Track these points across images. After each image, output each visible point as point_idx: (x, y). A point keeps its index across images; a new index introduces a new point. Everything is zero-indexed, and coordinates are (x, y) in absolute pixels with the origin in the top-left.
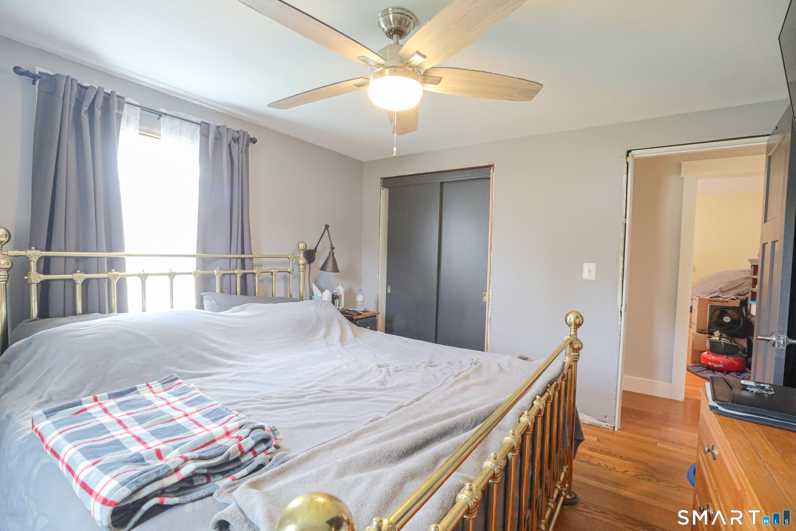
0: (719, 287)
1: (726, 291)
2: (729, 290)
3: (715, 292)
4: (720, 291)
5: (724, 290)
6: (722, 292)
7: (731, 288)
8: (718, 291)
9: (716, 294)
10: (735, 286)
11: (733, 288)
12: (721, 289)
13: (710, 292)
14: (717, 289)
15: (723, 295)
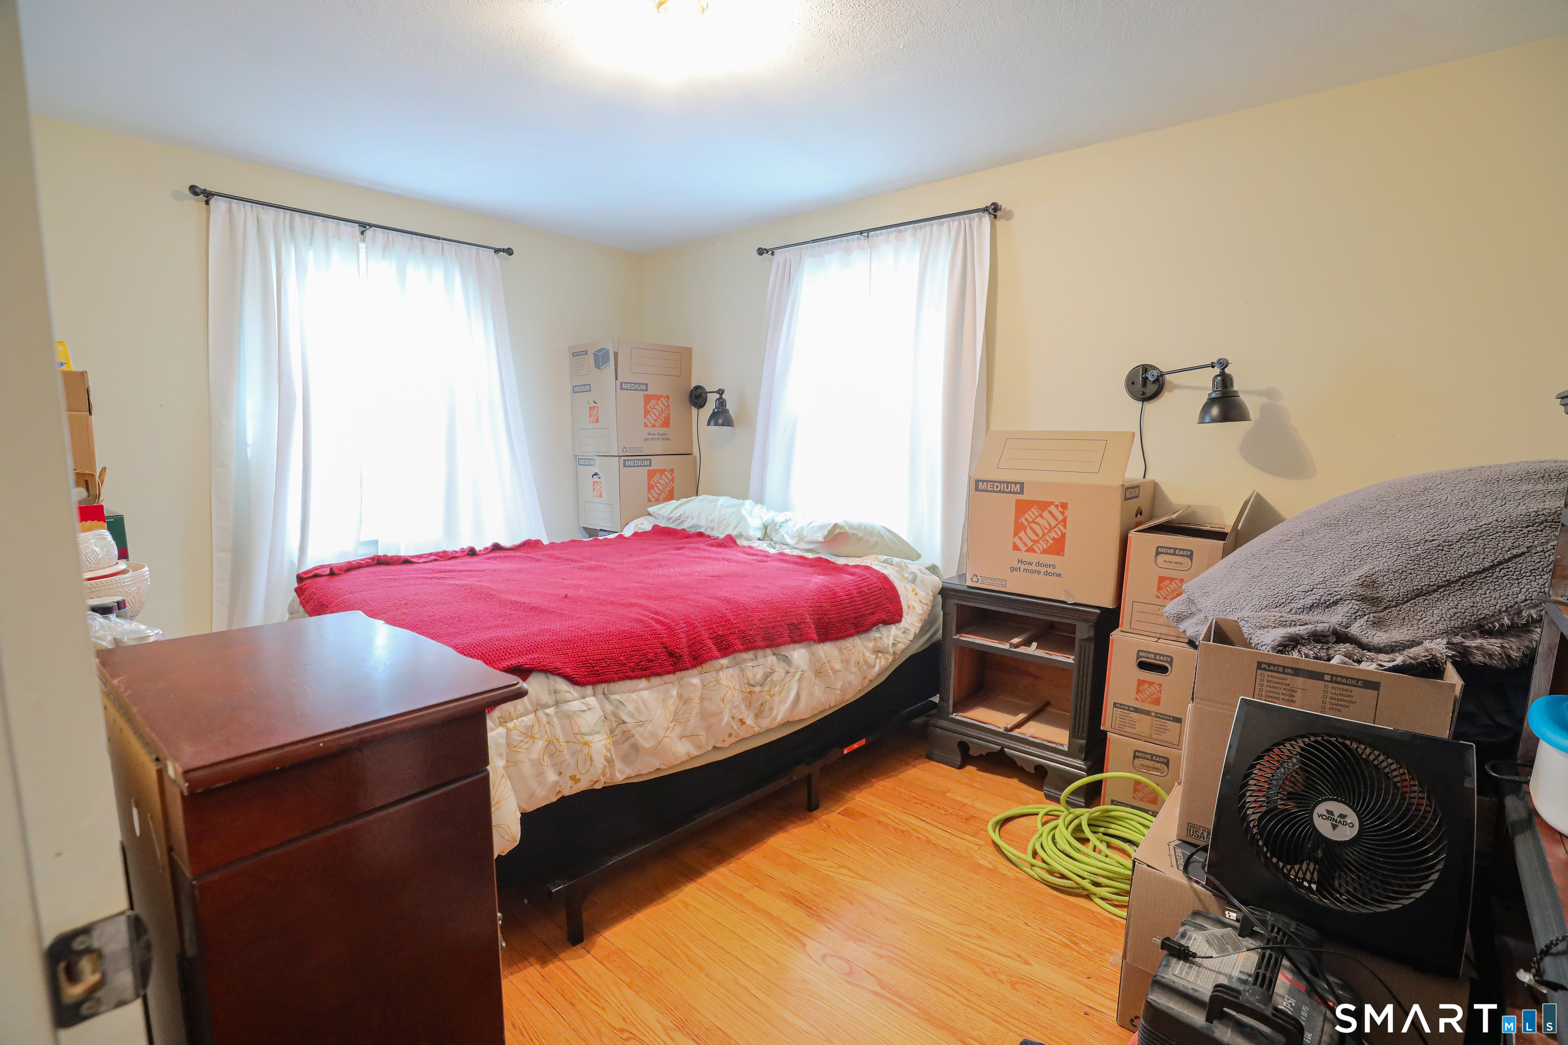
0: (1365, 569)
1: (1399, 602)
2: (1419, 593)
3: (1336, 603)
4: (1363, 599)
5: (1389, 592)
6: (1374, 601)
7: (1435, 578)
8: (1352, 596)
9: (1333, 619)
10: (1462, 571)
11: (1449, 583)
12: (1369, 582)
13: (1309, 601)
14: (1349, 581)
15: (1377, 624)
